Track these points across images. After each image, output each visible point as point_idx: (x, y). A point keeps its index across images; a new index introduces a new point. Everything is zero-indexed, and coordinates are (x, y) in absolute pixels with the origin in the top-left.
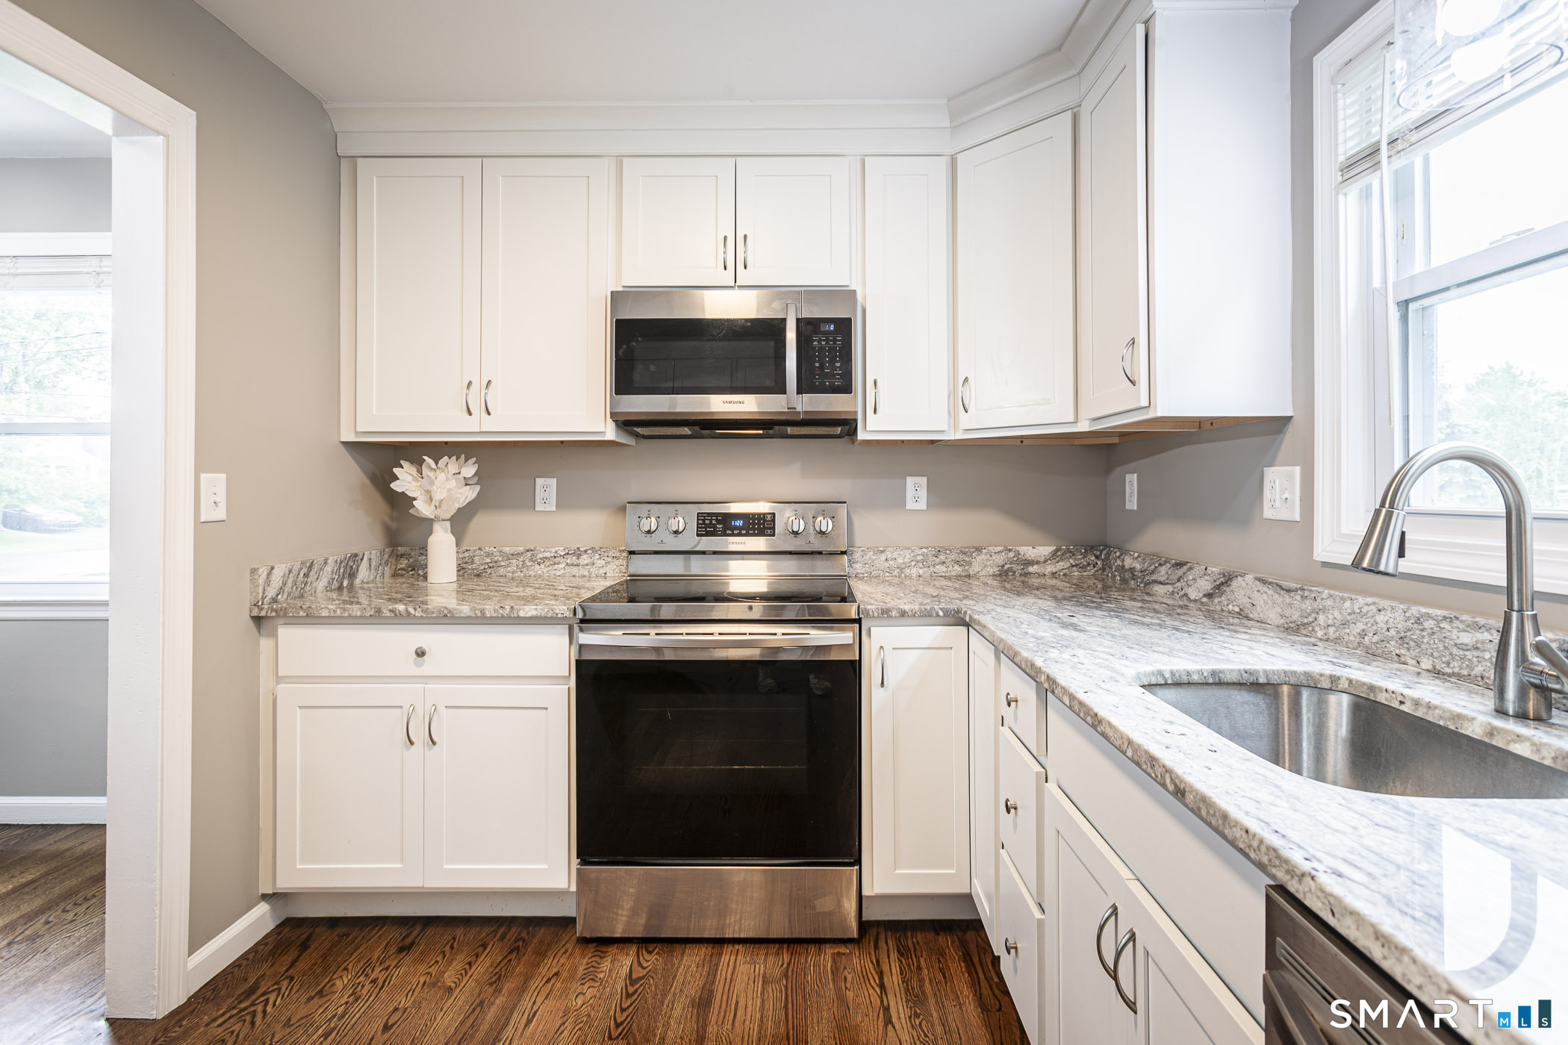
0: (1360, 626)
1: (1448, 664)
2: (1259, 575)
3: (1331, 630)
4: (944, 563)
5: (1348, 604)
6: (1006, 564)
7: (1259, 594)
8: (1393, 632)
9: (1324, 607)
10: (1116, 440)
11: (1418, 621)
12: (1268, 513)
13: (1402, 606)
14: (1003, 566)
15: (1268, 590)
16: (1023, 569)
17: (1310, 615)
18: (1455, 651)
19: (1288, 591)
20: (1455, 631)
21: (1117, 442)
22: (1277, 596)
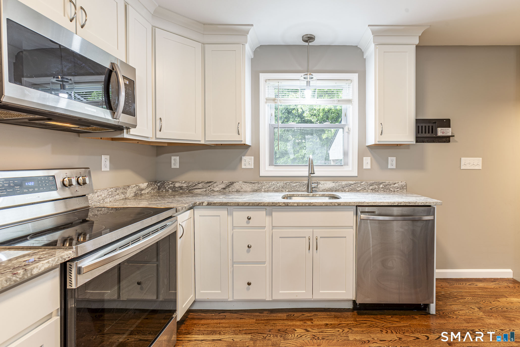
0: (273, 187)
1: (291, 190)
2: (243, 181)
3: (266, 189)
4: (118, 194)
5: (271, 183)
6: (136, 191)
7: (244, 185)
8: (281, 187)
9: (264, 185)
10: (166, 145)
11: (286, 184)
12: (243, 167)
13: (283, 182)
14: (135, 192)
15: (247, 184)
16: (140, 192)
17: (260, 187)
18: (292, 187)
19: (254, 183)
20: (292, 184)
21: (167, 145)
22: (250, 185)
